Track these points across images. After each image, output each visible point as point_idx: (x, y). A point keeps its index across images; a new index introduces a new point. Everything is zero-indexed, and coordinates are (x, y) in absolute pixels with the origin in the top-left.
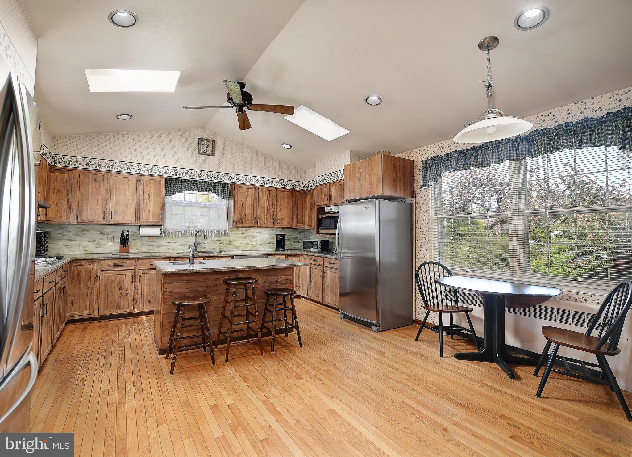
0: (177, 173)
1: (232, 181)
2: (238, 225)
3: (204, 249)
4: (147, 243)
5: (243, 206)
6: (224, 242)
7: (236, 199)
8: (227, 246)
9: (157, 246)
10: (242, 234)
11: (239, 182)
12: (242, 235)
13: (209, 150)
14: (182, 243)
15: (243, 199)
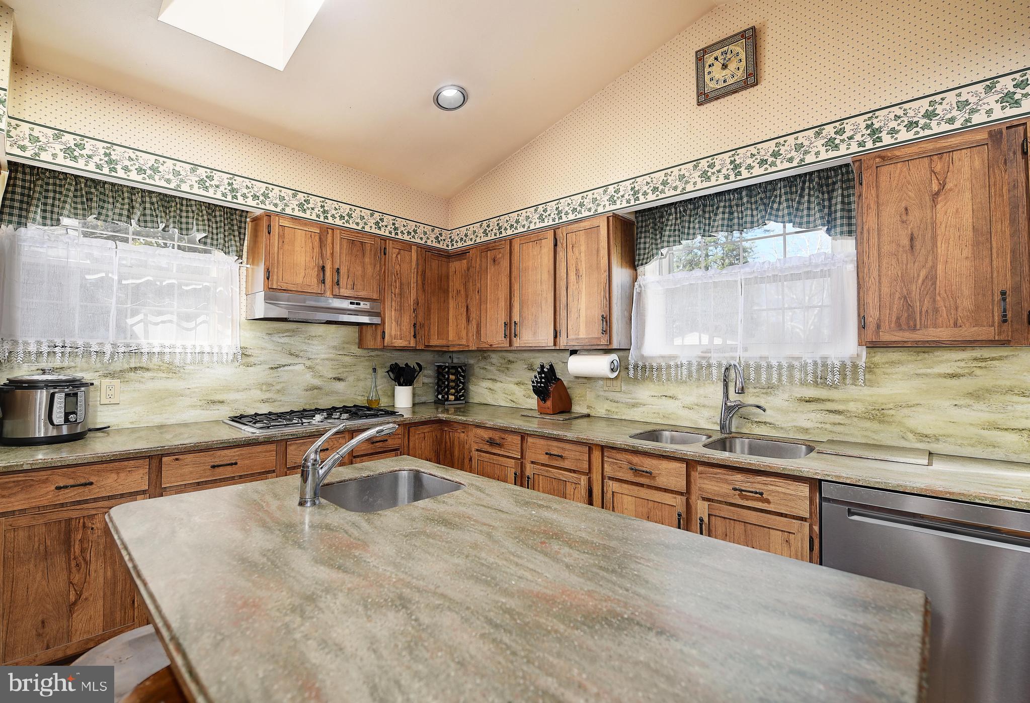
0: (638, 192)
1: (846, 150)
2: (885, 337)
3: (763, 426)
4: (607, 394)
5: (918, 244)
6: (852, 407)
7: (871, 221)
8: (868, 424)
9: (627, 404)
10: (953, 376)
11: (887, 140)
12: (954, 382)
13: (736, 70)
14: (690, 399)
15: (915, 216)
